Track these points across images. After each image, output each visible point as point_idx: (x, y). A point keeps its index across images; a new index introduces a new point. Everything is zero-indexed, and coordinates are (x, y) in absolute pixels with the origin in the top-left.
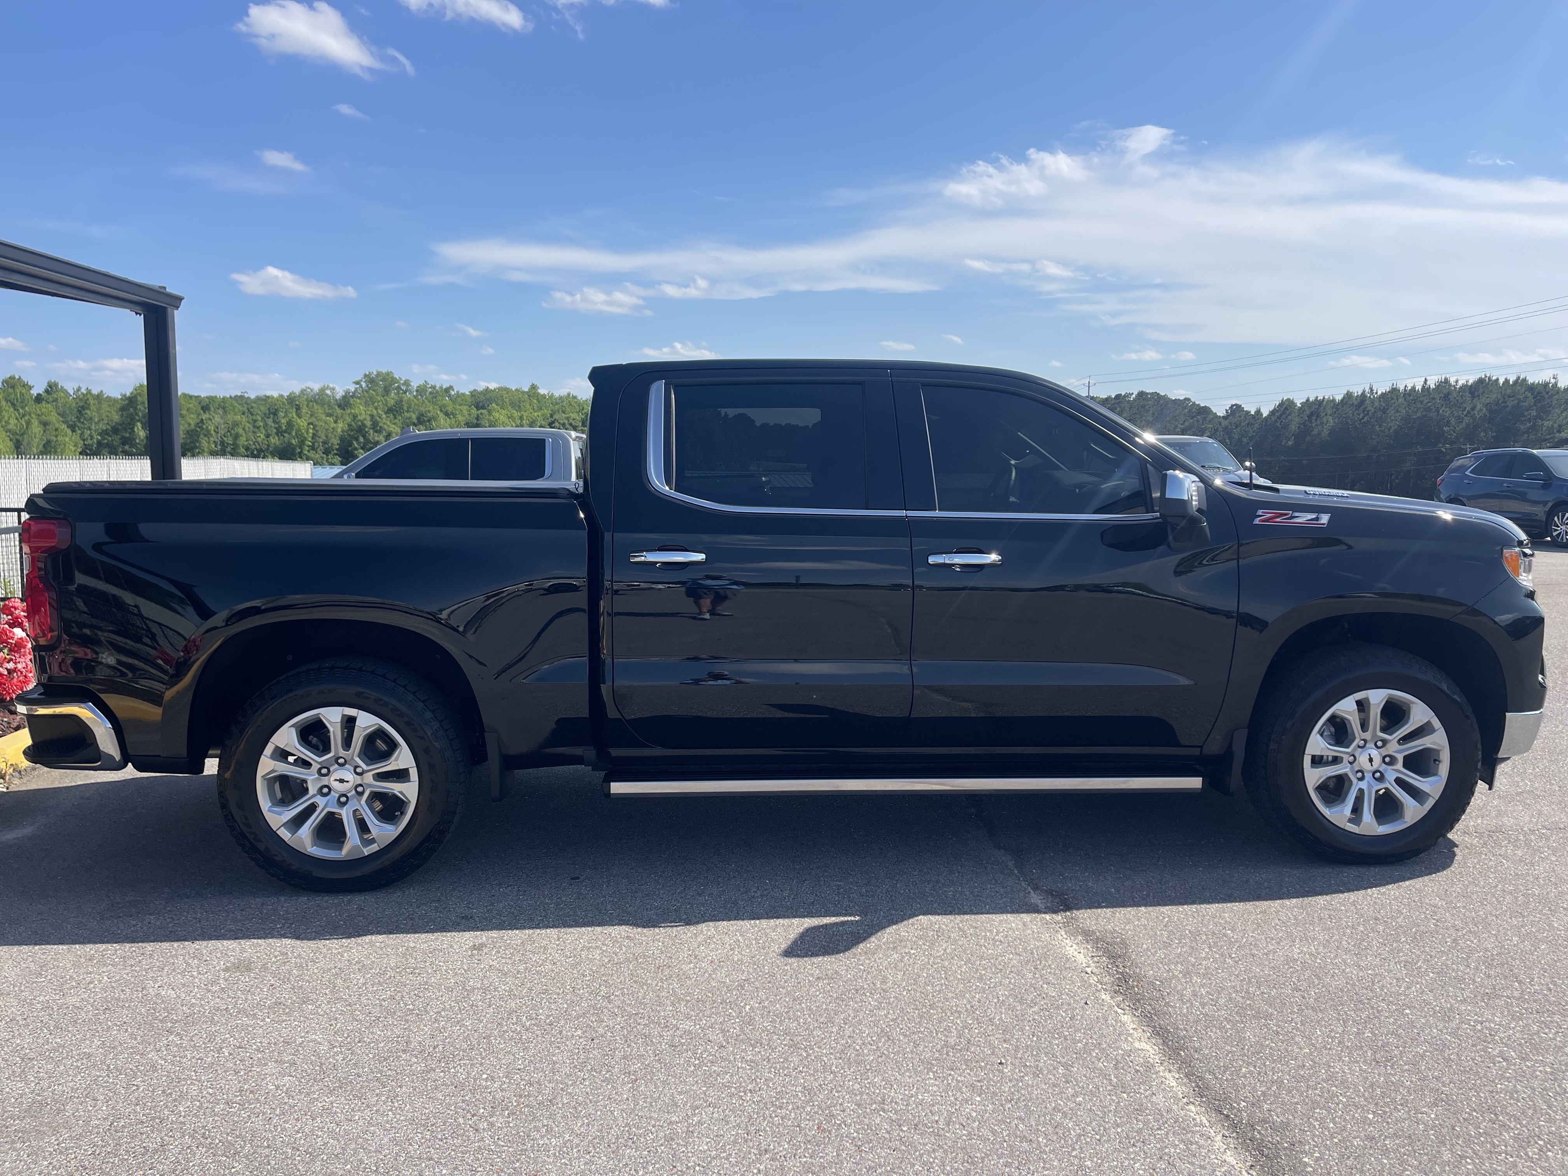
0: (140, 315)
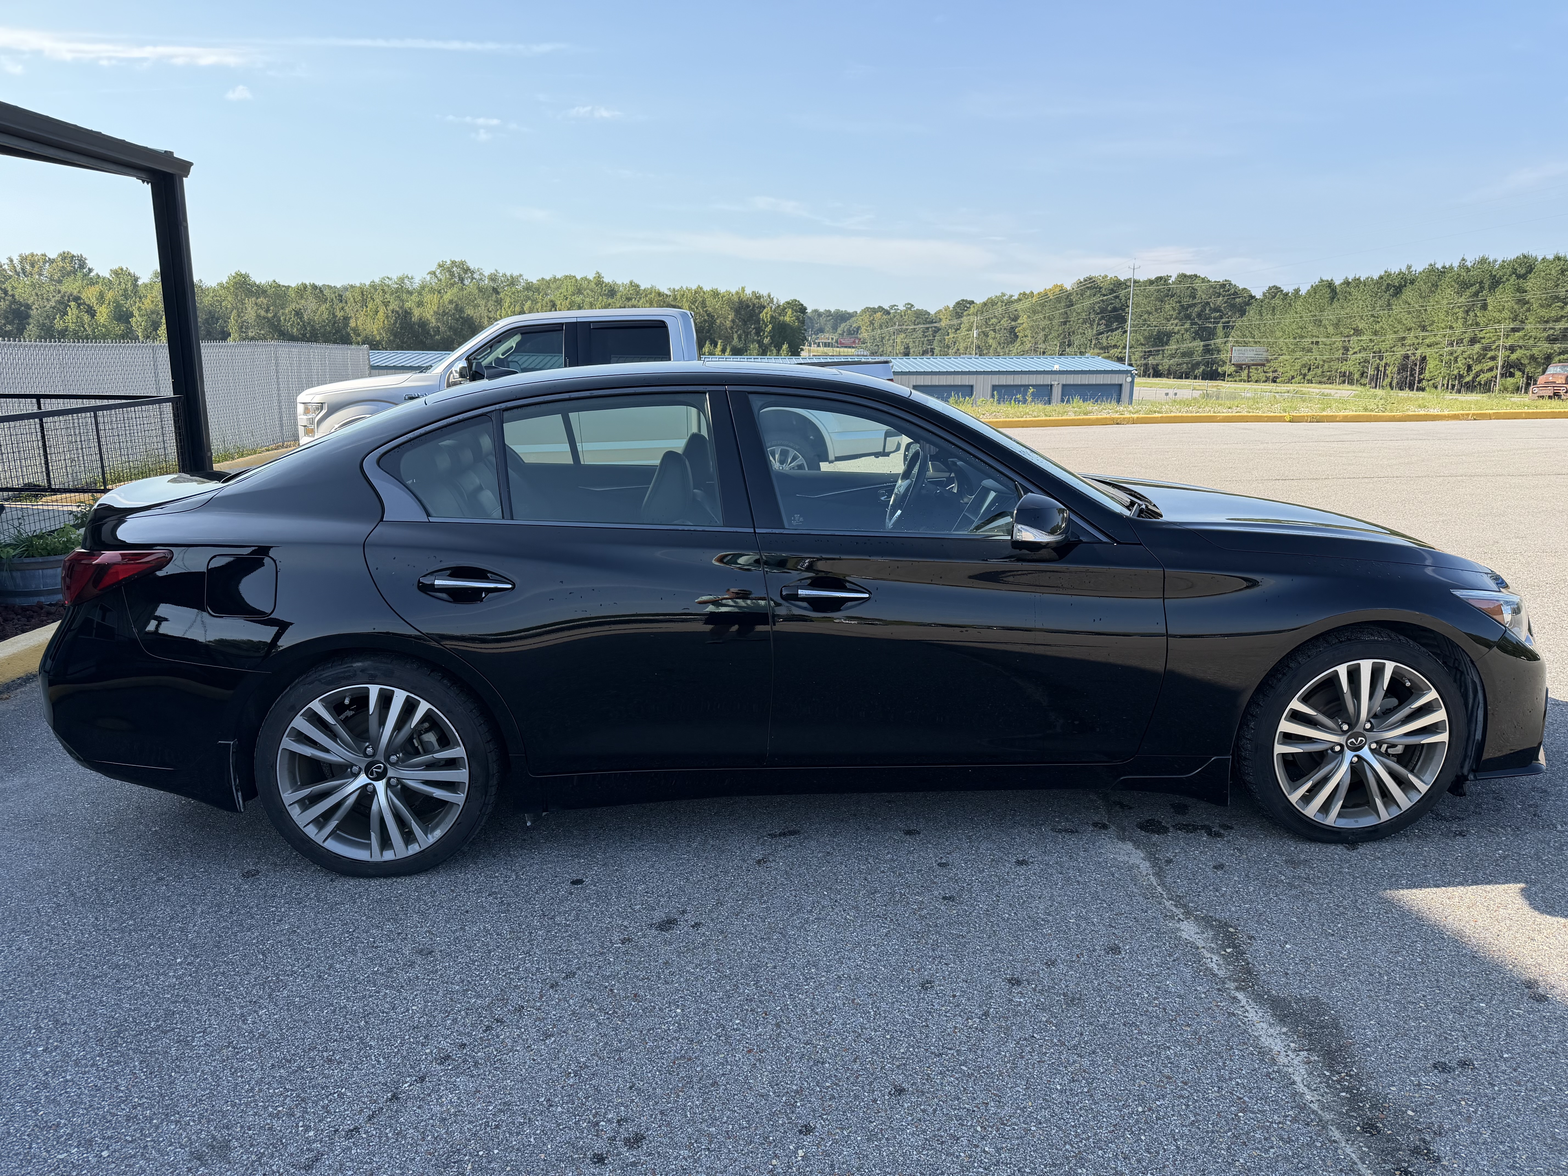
0: (148, 183)
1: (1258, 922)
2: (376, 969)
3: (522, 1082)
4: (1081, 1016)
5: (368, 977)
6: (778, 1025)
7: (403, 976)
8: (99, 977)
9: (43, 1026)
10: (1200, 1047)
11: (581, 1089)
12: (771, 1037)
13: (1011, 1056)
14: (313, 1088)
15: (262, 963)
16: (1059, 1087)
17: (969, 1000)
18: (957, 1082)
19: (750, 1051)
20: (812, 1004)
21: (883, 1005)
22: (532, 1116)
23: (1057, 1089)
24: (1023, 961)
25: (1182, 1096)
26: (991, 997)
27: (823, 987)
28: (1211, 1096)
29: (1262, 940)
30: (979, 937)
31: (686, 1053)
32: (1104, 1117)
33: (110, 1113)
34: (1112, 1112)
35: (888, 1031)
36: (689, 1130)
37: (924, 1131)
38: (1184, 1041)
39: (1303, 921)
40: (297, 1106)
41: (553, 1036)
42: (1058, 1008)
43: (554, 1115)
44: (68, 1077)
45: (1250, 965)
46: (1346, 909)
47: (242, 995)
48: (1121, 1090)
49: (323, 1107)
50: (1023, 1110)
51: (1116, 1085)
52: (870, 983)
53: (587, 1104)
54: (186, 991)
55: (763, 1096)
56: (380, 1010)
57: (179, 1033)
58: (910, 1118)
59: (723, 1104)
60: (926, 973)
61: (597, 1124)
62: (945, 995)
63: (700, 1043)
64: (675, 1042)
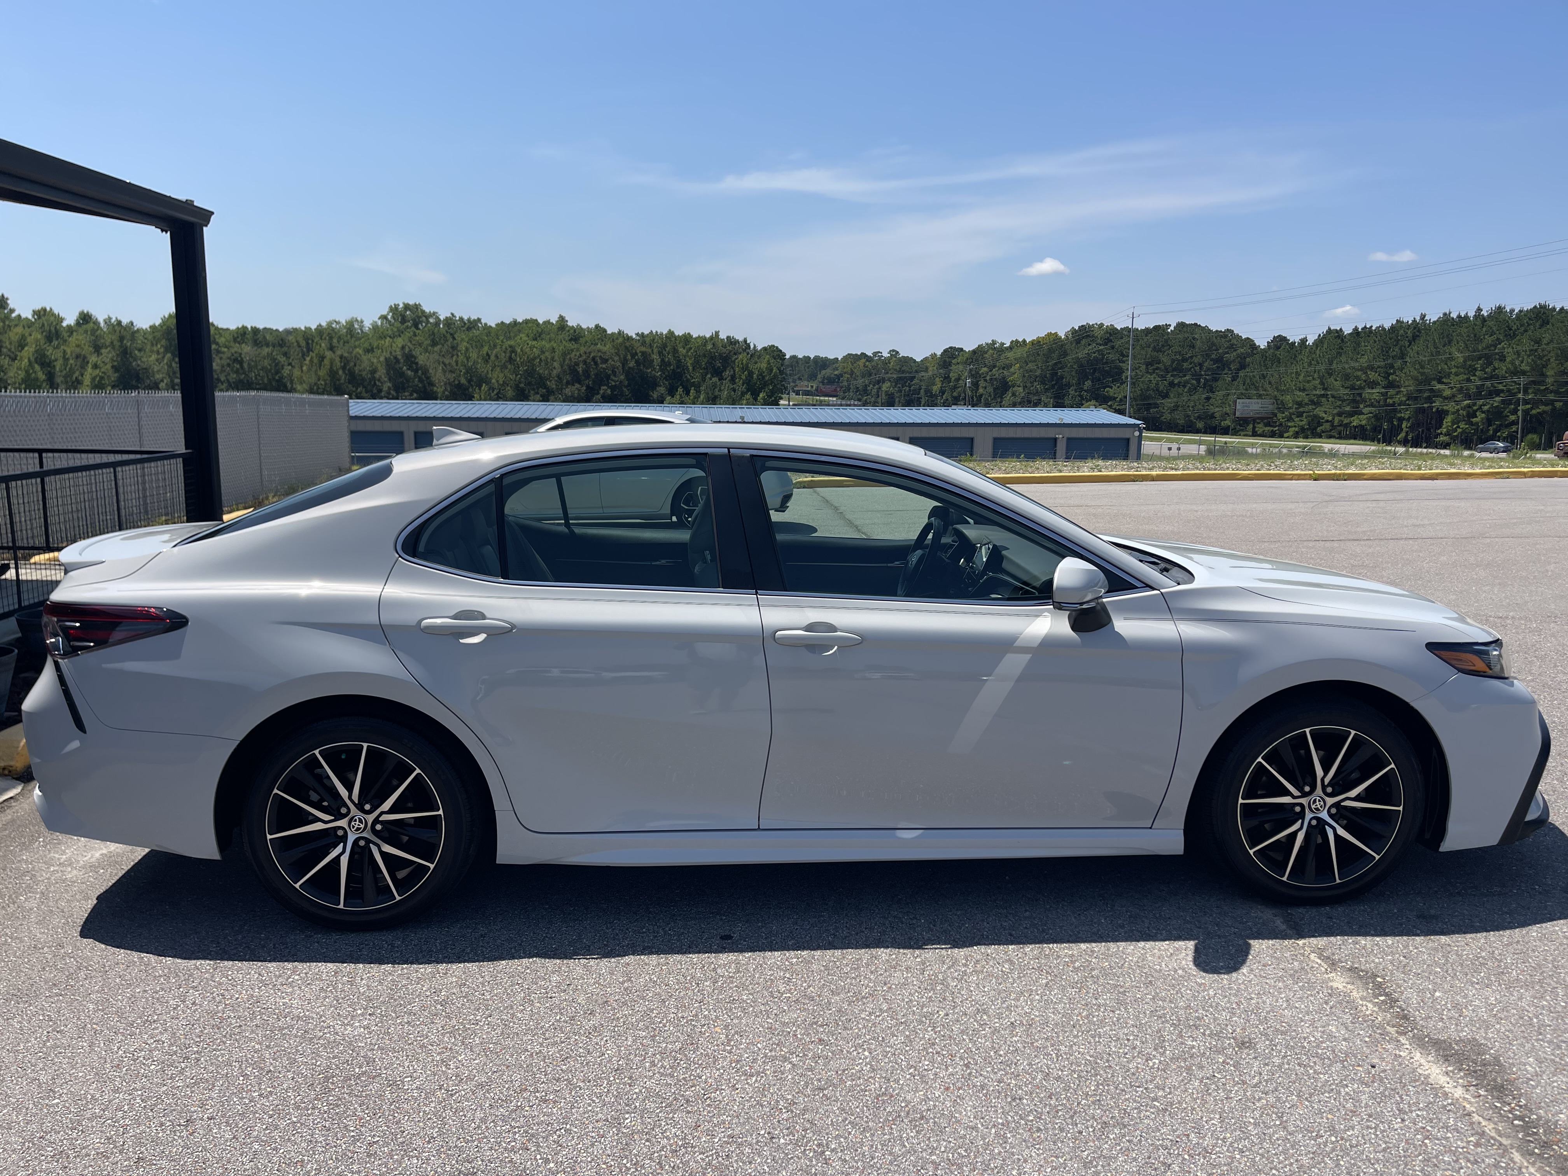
0: (166, 232)
1: (1403, 973)
2: (558, 1018)
3: (737, 1117)
4: (1255, 1058)
5: (553, 1024)
6: (967, 1066)
7: (588, 1024)
8: (286, 1028)
9: (249, 1073)
10: (1376, 1084)
11: (797, 1123)
12: (962, 1075)
13: (1198, 1093)
14: (538, 1125)
15: (443, 1013)
16: (1252, 1121)
17: (1143, 1043)
18: (1153, 1116)
19: (947, 1089)
20: (995, 1048)
21: (1063, 1048)
22: (758, 1147)
23: (1250, 1122)
24: (1186, 1008)
25: (1368, 1127)
26: (1164, 1041)
27: (999, 1032)
28: (1396, 1126)
29: (1411, 988)
30: (1137, 987)
31: (886, 1090)
32: (1301, 1146)
33: (349, 1150)
34: (1308, 1141)
35: (1074, 1071)
36: (912, 1158)
37: (1135, 1159)
38: (1359, 1079)
39: (1447, 972)
40: (528, 1141)
41: (753, 1076)
42: (1231, 1050)
43: (778, 1146)
44: (295, 1119)
45: (1406, 1012)
46: (1485, 959)
47: (436, 1043)
48: (1311, 1123)
49: (554, 1141)
50: (1224, 1140)
51: (1305, 1118)
52: (1044, 1029)
53: (807, 1136)
54: (378, 1040)
55: (973, 1128)
56: (576, 1054)
57: (386, 1078)
58: (1118, 1148)
59: (937, 1135)
60: (1095, 1019)
61: (823, 1152)
62: (1119, 1039)
63: (897, 1081)
64: (872, 1081)
